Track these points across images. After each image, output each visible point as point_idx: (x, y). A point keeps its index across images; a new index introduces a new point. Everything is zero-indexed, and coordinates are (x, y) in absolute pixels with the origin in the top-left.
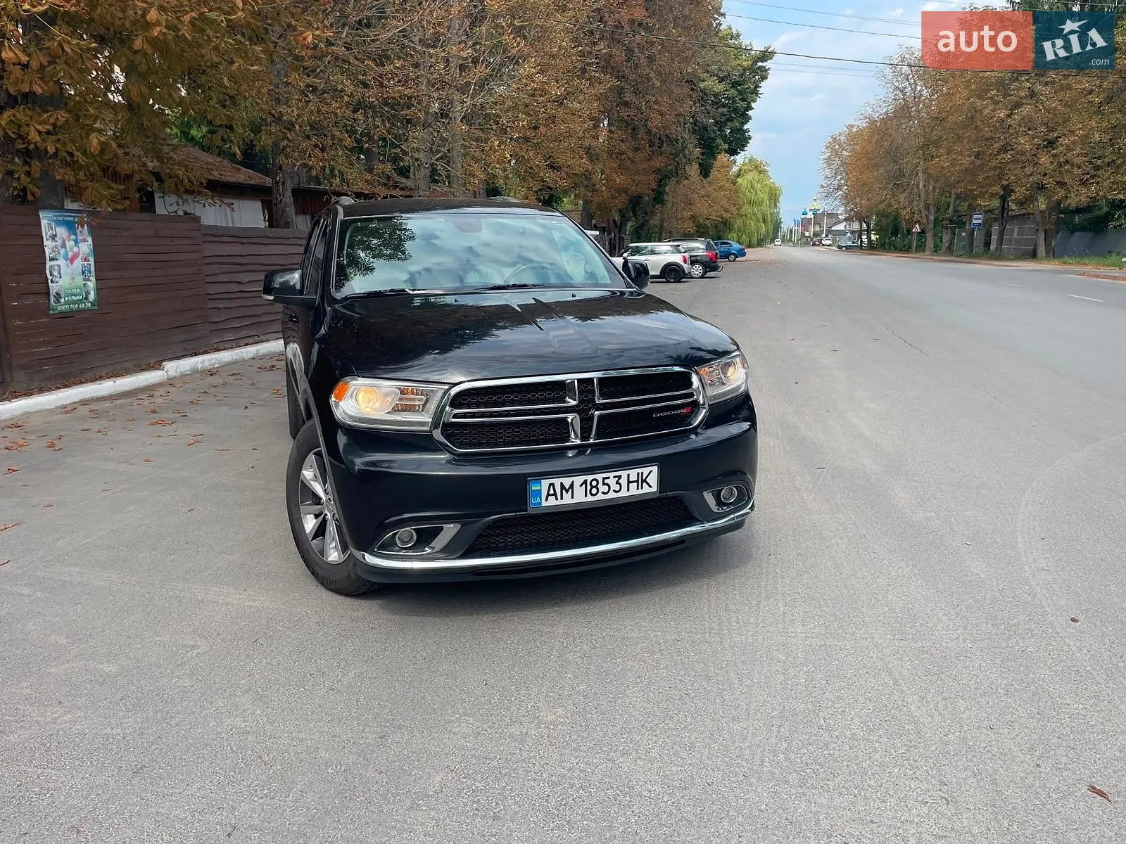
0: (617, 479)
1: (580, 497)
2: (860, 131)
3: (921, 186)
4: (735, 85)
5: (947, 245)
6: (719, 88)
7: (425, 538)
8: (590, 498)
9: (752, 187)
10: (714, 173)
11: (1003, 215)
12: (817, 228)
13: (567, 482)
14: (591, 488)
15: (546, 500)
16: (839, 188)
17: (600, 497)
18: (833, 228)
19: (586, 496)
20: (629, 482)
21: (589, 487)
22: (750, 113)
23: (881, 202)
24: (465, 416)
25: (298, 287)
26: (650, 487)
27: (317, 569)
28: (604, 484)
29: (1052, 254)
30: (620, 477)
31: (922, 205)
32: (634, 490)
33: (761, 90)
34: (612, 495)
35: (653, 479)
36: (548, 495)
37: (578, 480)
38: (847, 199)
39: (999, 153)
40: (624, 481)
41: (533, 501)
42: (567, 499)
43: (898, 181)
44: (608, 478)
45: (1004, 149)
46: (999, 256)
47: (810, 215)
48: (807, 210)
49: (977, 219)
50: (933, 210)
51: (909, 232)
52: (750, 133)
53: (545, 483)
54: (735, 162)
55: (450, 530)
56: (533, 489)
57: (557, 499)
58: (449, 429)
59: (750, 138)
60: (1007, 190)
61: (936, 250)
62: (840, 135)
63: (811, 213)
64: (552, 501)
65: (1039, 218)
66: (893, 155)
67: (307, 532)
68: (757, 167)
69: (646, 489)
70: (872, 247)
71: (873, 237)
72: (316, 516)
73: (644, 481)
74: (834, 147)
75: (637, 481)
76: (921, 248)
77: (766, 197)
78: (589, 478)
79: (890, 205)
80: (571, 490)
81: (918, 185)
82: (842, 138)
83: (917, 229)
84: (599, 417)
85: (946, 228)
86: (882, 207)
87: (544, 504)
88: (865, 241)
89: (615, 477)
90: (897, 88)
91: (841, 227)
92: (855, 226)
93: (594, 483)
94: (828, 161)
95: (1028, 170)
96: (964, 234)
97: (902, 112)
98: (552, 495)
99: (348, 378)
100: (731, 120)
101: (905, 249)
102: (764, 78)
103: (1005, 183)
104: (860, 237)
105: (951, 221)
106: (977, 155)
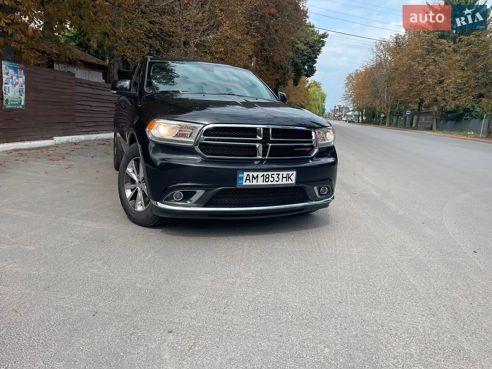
0: (278, 175)
1: (260, 182)
2: (361, 73)
3: (385, 97)
4: (311, 47)
5: (395, 123)
6: (304, 47)
7: (187, 196)
8: (265, 183)
9: (314, 93)
10: (299, 85)
11: (419, 112)
12: (340, 113)
13: (255, 174)
14: (266, 178)
15: (245, 182)
16: (351, 96)
17: (269, 183)
18: (347, 114)
19: (263, 182)
20: (283, 178)
21: (265, 178)
22: (316, 60)
23: (368, 103)
24: (210, 140)
25: (128, 88)
26: (292, 181)
27: (132, 214)
28: (272, 177)
29: (439, 129)
30: (279, 175)
31: (385, 105)
32: (285, 182)
33: (322, 51)
34: (275, 183)
35: (293, 177)
36: (246, 180)
37: (260, 174)
38: (354, 101)
39: (419, 85)
40: (280, 177)
41: (239, 182)
42: (255, 183)
43: (376, 95)
44: (274, 174)
45: (421, 83)
46: (416, 128)
47: (337, 108)
48: (336, 106)
49: (408, 112)
50: (389, 108)
51: (379, 116)
52: (316, 68)
53: (246, 174)
54: (308, 81)
55: (200, 193)
56: (240, 176)
57: (250, 182)
58: (203, 146)
59: (316, 70)
60: (422, 101)
61: (390, 125)
62: (353, 73)
63: (338, 107)
64: (248, 183)
65: (434, 114)
66: (374, 83)
67: (127, 198)
68: (317, 85)
69: (290, 182)
70: (363, 122)
71: (364, 118)
72: (132, 190)
73: (289, 178)
74: (350, 78)
75: (286, 178)
76: (384, 124)
77: (320, 97)
78: (265, 173)
79: (372, 105)
80: (257, 178)
81: (384, 97)
82: (353, 75)
83: (383, 115)
84: (271, 146)
85: (395, 116)
86: (369, 105)
87: (244, 184)
88: (361, 120)
89: (277, 174)
90: (378, 55)
91: (350, 113)
92: (356, 113)
93: (267, 176)
94: (347, 85)
95: (431, 93)
96: (402, 119)
97: (379, 66)
98: (248, 180)
99: (155, 119)
100: (308, 62)
101: (377, 124)
102: (323, 45)
103: (421, 97)
104: (358, 117)
105: (397, 113)
106: (410, 85)
